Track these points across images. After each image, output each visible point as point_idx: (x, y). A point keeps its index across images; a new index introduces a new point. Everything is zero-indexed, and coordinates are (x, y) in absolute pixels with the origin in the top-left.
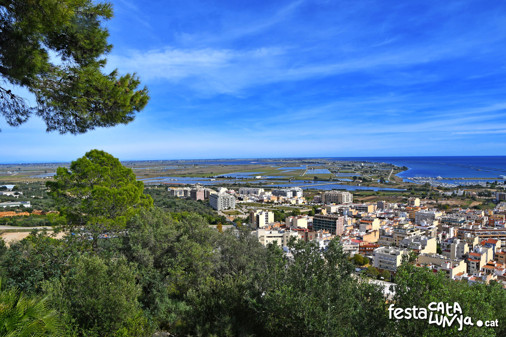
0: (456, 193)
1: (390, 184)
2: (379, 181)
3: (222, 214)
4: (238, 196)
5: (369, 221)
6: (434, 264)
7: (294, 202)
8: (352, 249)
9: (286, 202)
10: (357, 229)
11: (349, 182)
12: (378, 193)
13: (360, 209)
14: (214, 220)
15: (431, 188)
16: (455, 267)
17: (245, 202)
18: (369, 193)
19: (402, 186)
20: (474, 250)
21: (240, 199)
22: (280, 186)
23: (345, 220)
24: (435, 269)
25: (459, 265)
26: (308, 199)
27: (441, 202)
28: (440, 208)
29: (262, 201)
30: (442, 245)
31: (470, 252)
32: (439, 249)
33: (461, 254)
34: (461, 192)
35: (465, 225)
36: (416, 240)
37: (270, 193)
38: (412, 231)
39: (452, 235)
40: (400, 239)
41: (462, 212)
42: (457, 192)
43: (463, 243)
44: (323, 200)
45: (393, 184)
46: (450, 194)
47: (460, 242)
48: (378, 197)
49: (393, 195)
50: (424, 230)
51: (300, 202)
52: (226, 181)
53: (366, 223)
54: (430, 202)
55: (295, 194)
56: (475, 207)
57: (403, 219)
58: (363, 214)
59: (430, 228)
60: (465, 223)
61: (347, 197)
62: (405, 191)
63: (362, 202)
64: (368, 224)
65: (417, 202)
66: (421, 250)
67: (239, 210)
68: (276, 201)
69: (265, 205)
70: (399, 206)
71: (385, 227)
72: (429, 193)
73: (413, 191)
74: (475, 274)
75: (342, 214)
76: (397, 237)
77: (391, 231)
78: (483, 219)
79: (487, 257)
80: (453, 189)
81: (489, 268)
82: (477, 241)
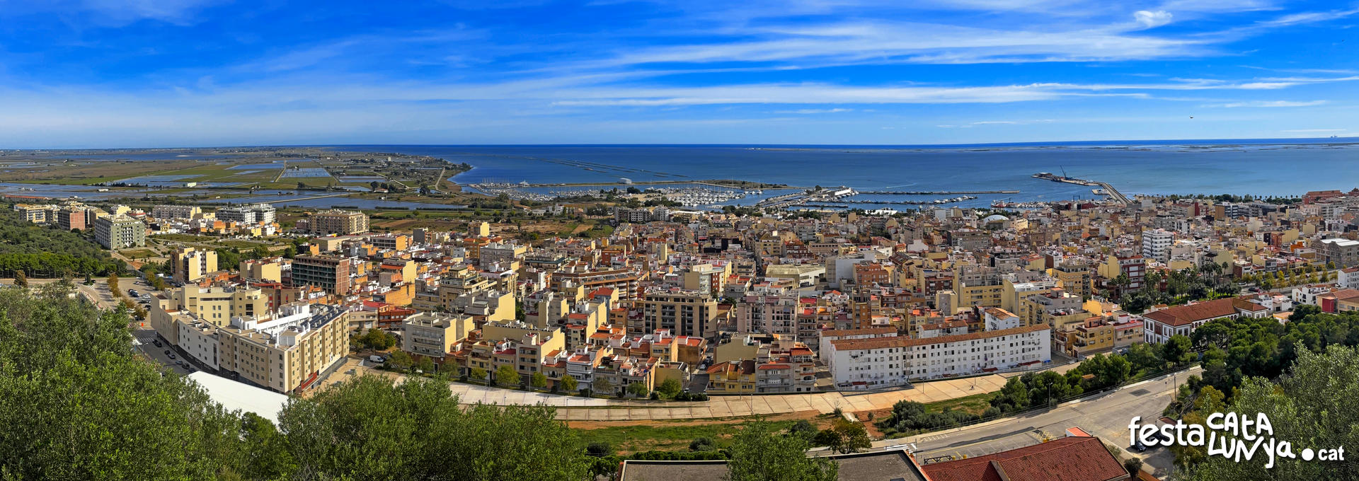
0: (551, 211)
1: (438, 196)
2: (418, 191)
3: (119, 257)
4: (150, 221)
5: (397, 265)
6: (510, 340)
7: (257, 232)
8: (365, 319)
9: (243, 232)
10: (374, 282)
11: (365, 193)
12: (415, 213)
13: (382, 244)
14: (102, 268)
15: (509, 203)
16: (545, 341)
17: (164, 232)
18: (399, 213)
19: (460, 199)
20: (576, 309)
21: (155, 227)
22: (233, 201)
23: (352, 265)
24: (513, 348)
25: (552, 337)
26: (284, 225)
27: (526, 227)
28: (524, 238)
29: (197, 230)
30: (526, 303)
31: (570, 313)
32: (520, 311)
33: (556, 319)
34: (559, 209)
35: (565, 266)
36: (479, 298)
37: (213, 215)
38: (473, 282)
39: (543, 285)
40: (453, 298)
41: (560, 243)
42: (553, 210)
43: (558, 298)
44: (314, 227)
45: (443, 197)
46: (541, 212)
47: (554, 296)
48: (415, 220)
49: (444, 217)
50: (495, 280)
51: (270, 232)
52: (129, 193)
53: (391, 271)
54: (507, 228)
55: (259, 216)
56: (582, 235)
57: (459, 260)
58: (386, 252)
59: (505, 276)
60: (565, 263)
61: (359, 222)
62: (464, 210)
63: (387, 230)
64: (394, 271)
65: (485, 229)
66: (488, 315)
67: (153, 249)
68: (223, 231)
69: (202, 239)
70: (453, 237)
71: (425, 276)
72: (506, 213)
73: (479, 209)
74: (579, 351)
75: (348, 254)
76: (446, 295)
77: (436, 283)
78: (593, 254)
79: (597, 318)
80: (547, 203)
81: (602, 337)
82: (581, 293)
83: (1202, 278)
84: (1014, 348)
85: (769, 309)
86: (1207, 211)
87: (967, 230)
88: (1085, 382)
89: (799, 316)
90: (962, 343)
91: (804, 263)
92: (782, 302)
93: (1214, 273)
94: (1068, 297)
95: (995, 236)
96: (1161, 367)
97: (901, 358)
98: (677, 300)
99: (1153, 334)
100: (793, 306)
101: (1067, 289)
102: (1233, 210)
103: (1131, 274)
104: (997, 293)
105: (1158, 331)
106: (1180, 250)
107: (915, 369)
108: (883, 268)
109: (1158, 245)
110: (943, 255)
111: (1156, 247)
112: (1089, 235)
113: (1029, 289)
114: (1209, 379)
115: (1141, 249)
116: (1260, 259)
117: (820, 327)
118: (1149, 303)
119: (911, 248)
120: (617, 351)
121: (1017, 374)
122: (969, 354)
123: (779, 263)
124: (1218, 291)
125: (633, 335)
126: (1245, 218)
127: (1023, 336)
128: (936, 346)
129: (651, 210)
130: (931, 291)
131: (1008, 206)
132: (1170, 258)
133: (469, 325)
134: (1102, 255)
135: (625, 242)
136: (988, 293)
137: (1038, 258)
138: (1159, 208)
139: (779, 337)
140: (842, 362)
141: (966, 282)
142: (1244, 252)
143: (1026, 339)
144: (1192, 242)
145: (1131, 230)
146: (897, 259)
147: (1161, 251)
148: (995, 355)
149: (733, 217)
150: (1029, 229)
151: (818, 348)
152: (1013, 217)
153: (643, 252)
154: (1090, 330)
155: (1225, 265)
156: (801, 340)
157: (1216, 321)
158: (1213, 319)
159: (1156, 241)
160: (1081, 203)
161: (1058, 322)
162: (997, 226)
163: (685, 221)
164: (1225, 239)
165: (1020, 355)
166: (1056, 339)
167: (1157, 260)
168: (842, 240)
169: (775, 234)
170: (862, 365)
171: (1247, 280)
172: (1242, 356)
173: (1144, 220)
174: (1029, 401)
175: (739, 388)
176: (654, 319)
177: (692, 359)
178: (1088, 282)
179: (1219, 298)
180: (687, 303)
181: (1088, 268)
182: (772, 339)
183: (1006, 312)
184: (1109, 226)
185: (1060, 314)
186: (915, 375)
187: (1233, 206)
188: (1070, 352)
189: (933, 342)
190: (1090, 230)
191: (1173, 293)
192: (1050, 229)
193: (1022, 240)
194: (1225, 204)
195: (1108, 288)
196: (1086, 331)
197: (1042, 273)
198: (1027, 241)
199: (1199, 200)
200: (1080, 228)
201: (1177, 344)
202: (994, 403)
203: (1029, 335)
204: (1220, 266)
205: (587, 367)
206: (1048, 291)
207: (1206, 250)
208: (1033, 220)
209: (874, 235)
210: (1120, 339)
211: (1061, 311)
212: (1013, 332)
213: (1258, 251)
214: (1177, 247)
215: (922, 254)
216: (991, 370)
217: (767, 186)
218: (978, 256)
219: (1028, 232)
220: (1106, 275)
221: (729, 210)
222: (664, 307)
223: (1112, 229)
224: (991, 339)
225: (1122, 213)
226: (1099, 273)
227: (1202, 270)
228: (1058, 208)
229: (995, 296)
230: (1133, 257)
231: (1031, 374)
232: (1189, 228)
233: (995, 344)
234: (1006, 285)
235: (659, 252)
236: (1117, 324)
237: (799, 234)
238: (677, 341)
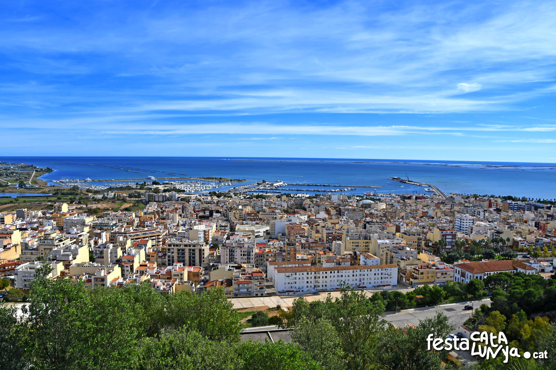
0: (106, 195)
1: (31, 188)
5: (7, 234)
6: (88, 274)
15: (79, 192)
16: (110, 273)
18: (5, 200)
19: (47, 190)
20: (127, 253)
24: (89, 278)
25: (113, 270)
27: (91, 206)
28: (90, 212)
30: (95, 252)
31: (123, 256)
32: (92, 256)
33: (115, 259)
34: (111, 195)
35: (117, 228)
36: (66, 250)
38: (61, 241)
39: (104, 241)
40: (47, 251)
41: (114, 215)
42: (108, 195)
43: (115, 247)
45: (35, 189)
46: (100, 196)
47: (113, 246)
49: (36, 201)
50: (75, 238)
53: (2, 238)
54: (79, 206)
56: (126, 209)
57: (49, 228)
59: (80, 236)
60: (117, 226)
62: (50, 196)
64: (6, 238)
65: (65, 208)
66: (72, 260)
70: (44, 214)
71: (27, 239)
72: (77, 197)
73: (60, 196)
74: (130, 277)
76: (43, 250)
77: (35, 243)
78: (134, 221)
79: (140, 258)
80: (103, 191)
81: (143, 269)
82: (129, 243)
83: (492, 246)
84: (377, 276)
85: (239, 250)
86: (497, 206)
87: (350, 207)
88: (417, 299)
89: (256, 254)
90: (347, 271)
91: (257, 224)
92: (246, 246)
93: (501, 244)
94: (409, 250)
95: (367, 211)
96: (463, 297)
97: (313, 277)
98: (186, 246)
99: (459, 277)
100: (252, 248)
101: (410, 246)
102: (514, 206)
103: (447, 240)
104: (367, 244)
105: (463, 275)
106: (478, 228)
107: (320, 284)
108: (302, 227)
109: (465, 224)
110: (336, 221)
111: (463, 225)
112: (422, 215)
113: (386, 243)
114: (495, 306)
115: (453, 226)
116: (531, 238)
117: (267, 260)
118: (457, 259)
119: (318, 216)
120: (152, 276)
121: (377, 291)
122: (351, 278)
123: (243, 224)
124: (502, 255)
125: (161, 266)
126: (522, 211)
127: (382, 270)
128: (333, 272)
129: (167, 194)
130: (330, 241)
131: (374, 195)
132: (472, 232)
133: (61, 267)
134: (429, 227)
135: (153, 213)
136: (362, 244)
137: (391, 226)
138: (466, 202)
139: (245, 265)
140: (280, 279)
141: (350, 237)
142: (521, 233)
143: (384, 272)
144: (486, 224)
145: (448, 214)
146: (310, 222)
147: (466, 228)
148: (366, 279)
149: (215, 198)
150: (386, 209)
151: (266, 272)
152: (377, 201)
153: (164, 219)
154: (421, 271)
155: (508, 240)
156: (257, 267)
157: (501, 273)
158: (499, 272)
159: (464, 221)
160: (418, 196)
161: (402, 264)
162: (367, 206)
163: (187, 200)
164: (508, 224)
165: (380, 280)
166: (400, 273)
167: (463, 233)
168: (279, 211)
170: (291, 281)
171: (522, 250)
172: (519, 296)
173: (456, 208)
174: (385, 307)
176: (173, 257)
177: (196, 279)
178: (421, 243)
179: (503, 259)
180: (192, 247)
181: (421, 234)
182: (241, 267)
183: (372, 255)
184: (434, 211)
185: (404, 260)
186: (321, 288)
187: (514, 204)
188: (408, 282)
189: (331, 270)
190: (423, 212)
191: (473, 254)
192: (398, 210)
193: (382, 215)
194: (509, 201)
195: (432, 247)
196: (418, 271)
197: (394, 235)
198: (385, 216)
199: (492, 199)
200: (417, 210)
201: (475, 284)
203: (386, 270)
204: (504, 240)
206: (398, 246)
207: (495, 229)
208: (389, 204)
209: (297, 208)
210: (438, 278)
211: (405, 258)
212: (377, 267)
213: (531, 233)
214: (477, 226)
215: (324, 220)
216: (363, 287)
217: (234, 180)
218: (356, 222)
219: (386, 211)
220: (431, 239)
221: (212, 194)
222: (179, 250)
223: (437, 212)
224: (364, 270)
225: (443, 203)
226: (428, 238)
227: (493, 241)
228: (404, 198)
229: (366, 246)
230: (449, 230)
231: (386, 292)
232: (484, 215)
233: (366, 272)
234: (372, 240)
235: (173, 219)
236: (437, 269)
237: (254, 207)
238: (187, 269)
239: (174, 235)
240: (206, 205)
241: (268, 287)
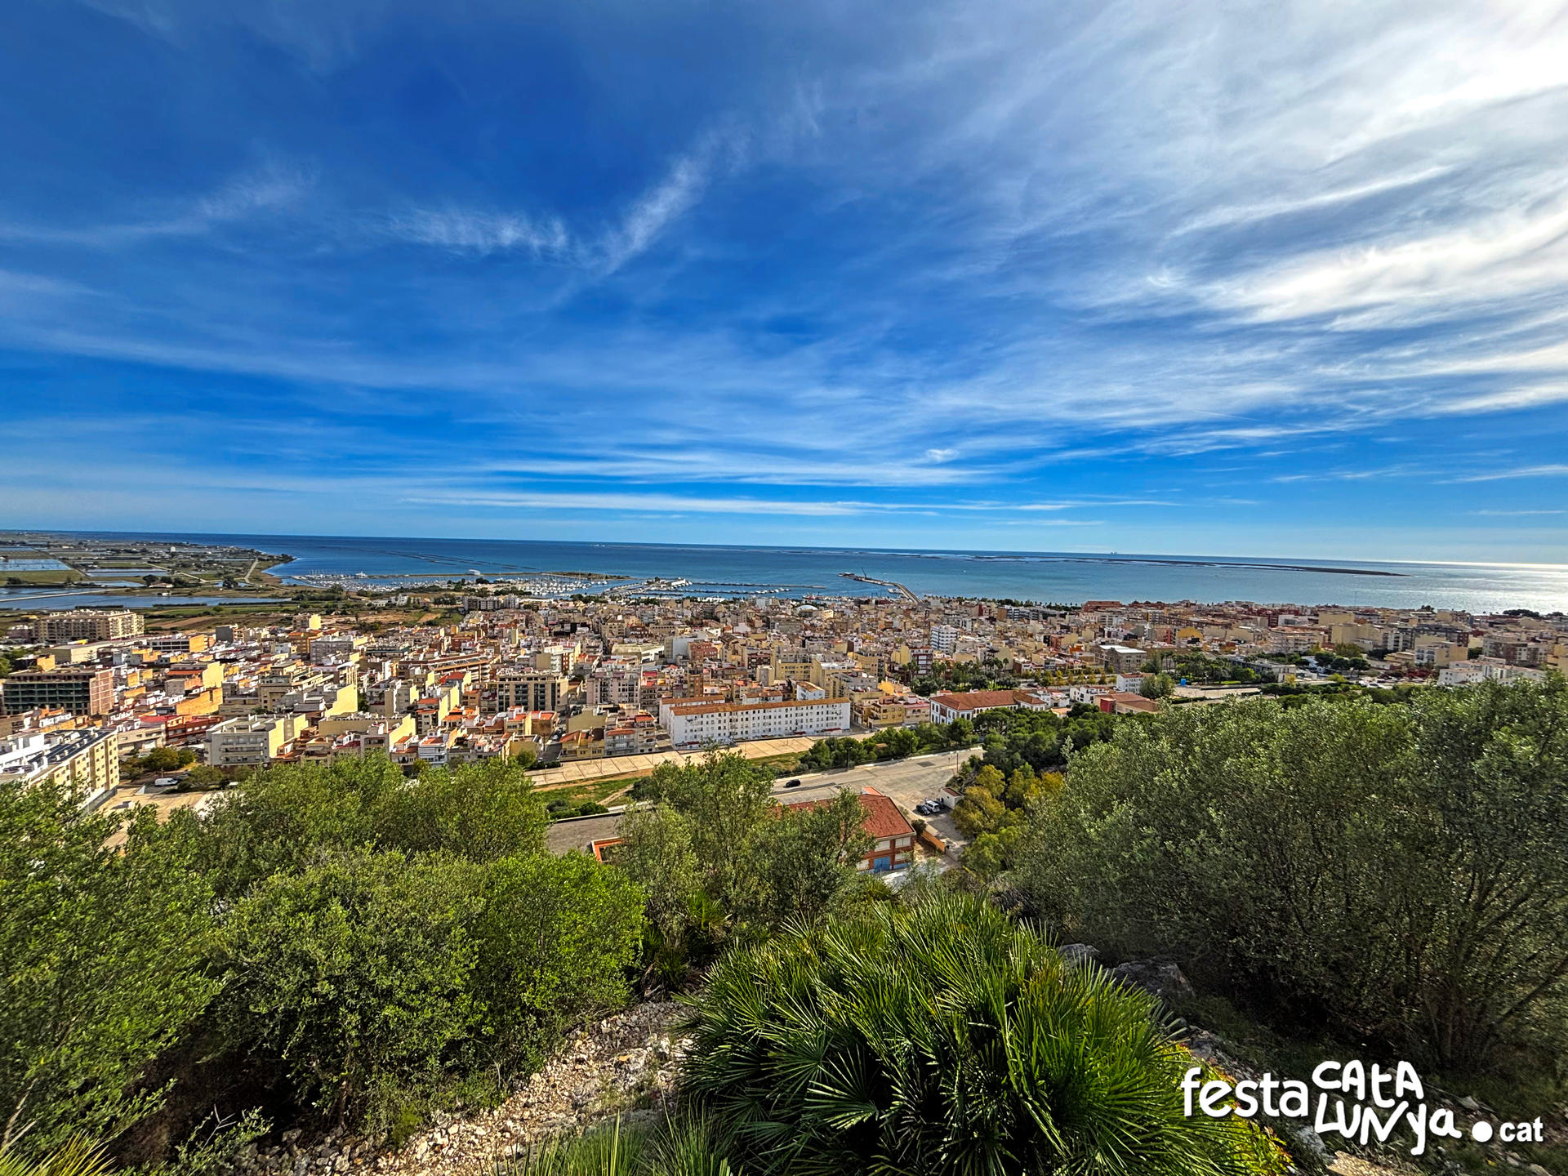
0: (393, 601)
1: (249, 589)
2: (221, 585)
5: (194, 669)
6: (353, 732)
8: (144, 738)
10: (157, 692)
11: (133, 588)
12: (217, 610)
13: (167, 647)
15: (344, 594)
16: (394, 728)
18: (193, 610)
19: (281, 592)
20: (427, 694)
23: (118, 675)
24: (356, 740)
25: (401, 724)
27: (364, 618)
28: (363, 629)
30: (369, 694)
31: (420, 699)
32: (363, 702)
33: (405, 706)
34: (403, 600)
35: (411, 654)
36: (314, 693)
38: (304, 678)
39: (388, 675)
40: (276, 697)
41: (406, 632)
42: (396, 600)
43: (407, 685)
44: (44, 634)
45: (257, 590)
46: (382, 603)
47: (403, 684)
48: (218, 617)
49: (259, 612)
50: (332, 673)
53: (184, 677)
54: (343, 620)
56: (430, 623)
57: (282, 656)
58: (175, 657)
59: (343, 668)
60: (412, 651)
61: (126, 625)
62: (286, 603)
63: (174, 631)
64: (190, 676)
65: (315, 622)
66: (325, 710)
70: (273, 632)
71: (236, 678)
72: (340, 605)
74: (431, 734)
75: (109, 663)
76: (268, 694)
77: (253, 684)
78: (442, 641)
79: (449, 701)
80: (389, 594)
81: (454, 719)
82: (431, 678)
83: (984, 670)
84: (820, 716)
85: (615, 683)
86: (990, 613)
87: (783, 616)
88: (878, 749)
89: (642, 687)
90: (778, 709)
91: (645, 642)
92: (627, 676)
93: (996, 667)
94: (866, 676)
95: (806, 622)
96: (945, 744)
97: (728, 720)
98: (530, 679)
99: (938, 716)
100: (637, 679)
101: (866, 670)
102: (1014, 613)
103: (920, 662)
104: (807, 669)
105: (943, 713)
106: (964, 645)
107: (739, 731)
108: (713, 646)
109: (945, 639)
110: (762, 636)
111: (943, 640)
112: (884, 627)
113: (834, 668)
114: (990, 759)
115: (929, 641)
116: (1040, 659)
117: (660, 696)
118: (935, 690)
119: (737, 629)
120: (470, 731)
121: (822, 738)
122: (784, 719)
123: (623, 643)
124: (998, 683)
125: (486, 714)
126: (1026, 621)
127: (828, 707)
128: (757, 711)
129: (501, 599)
130: (753, 666)
131: (817, 599)
132: (955, 651)
133: (301, 723)
134: (895, 644)
135: (476, 629)
136: (800, 670)
137: (841, 643)
138: (946, 608)
139: (624, 706)
140: (678, 726)
141: (782, 659)
142: (1024, 651)
143: (830, 709)
144: (976, 639)
145: (921, 624)
146: (726, 639)
147: (947, 644)
148: (804, 721)
149: (581, 604)
150: (835, 618)
151: (658, 714)
152: (821, 607)
153: (494, 638)
154: (884, 707)
155: (1006, 661)
156: (643, 708)
157: (997, 709)
158: (994, 707)
159: (943, 635)
160: (879, 599)
161: (857, 698)
162: (808, 614)
163: (534, 608)
164: (1006, 638)
165: (824, 722)
166: (855, 711)
167: (943, 651)
168: (678, 623)
169: (620, 618)
170: (695, 728)
172: (1022, 742)
173: (933, 617)
174: (831, 761)
175: (589, 754)
176: (508, 698)
177: (545, 731)
178: (883, 666)
179: (1000, 689)
180: (540, 681)
181: (883, 654)
182: (619, 708)
183: (814, 685)
184: (902, 620)
185: (859, 691)
186: (740, 735)
187: (1015, 610)
188: (866, 724)
189: (753, 707)
190: (886, 622)
191: (957, 682)
192: (851, 619)
193: (829, 627)
194: (1007, 607)
195: (899, 673)
196: (880, 707)
197: (845, 655)
198: (832, 628)
199: (983, 603)
200: (877, 620)
201: (961, 726)
202: (803, 761)
203: (833, 706)
204: (1001, 662)
205: (440, 749)
206: (850, 671)
207: (988, 646)
208: (838, 611)
209: (705, 618)
210: (909, 717)
211: (860, 689)
212: (820, 702)
213: (1038, 651)
214: (961, 641)
215: (745, 635)
216: (801, 733)
218: (792, 638)
219: (833, 621)
220: (898, 661)
221: (577, 598)
222: (517, 686)
223: (905, 623)
224: (802, 707)
225: (913, 609)
226: (893, 659)
227: (985, 663)
228: (859, 603)
229: (805, 672)
230: (922, 647)
231: (833, 739)
232: (972, 626)
233: (805, 711)
234: (814, 663)
235: (510, 637)
236: (907, 704)
237: (641, 618)
238: (530, 716)
239: (511, 663)
240: (566, 616)
241: (660, 738)
